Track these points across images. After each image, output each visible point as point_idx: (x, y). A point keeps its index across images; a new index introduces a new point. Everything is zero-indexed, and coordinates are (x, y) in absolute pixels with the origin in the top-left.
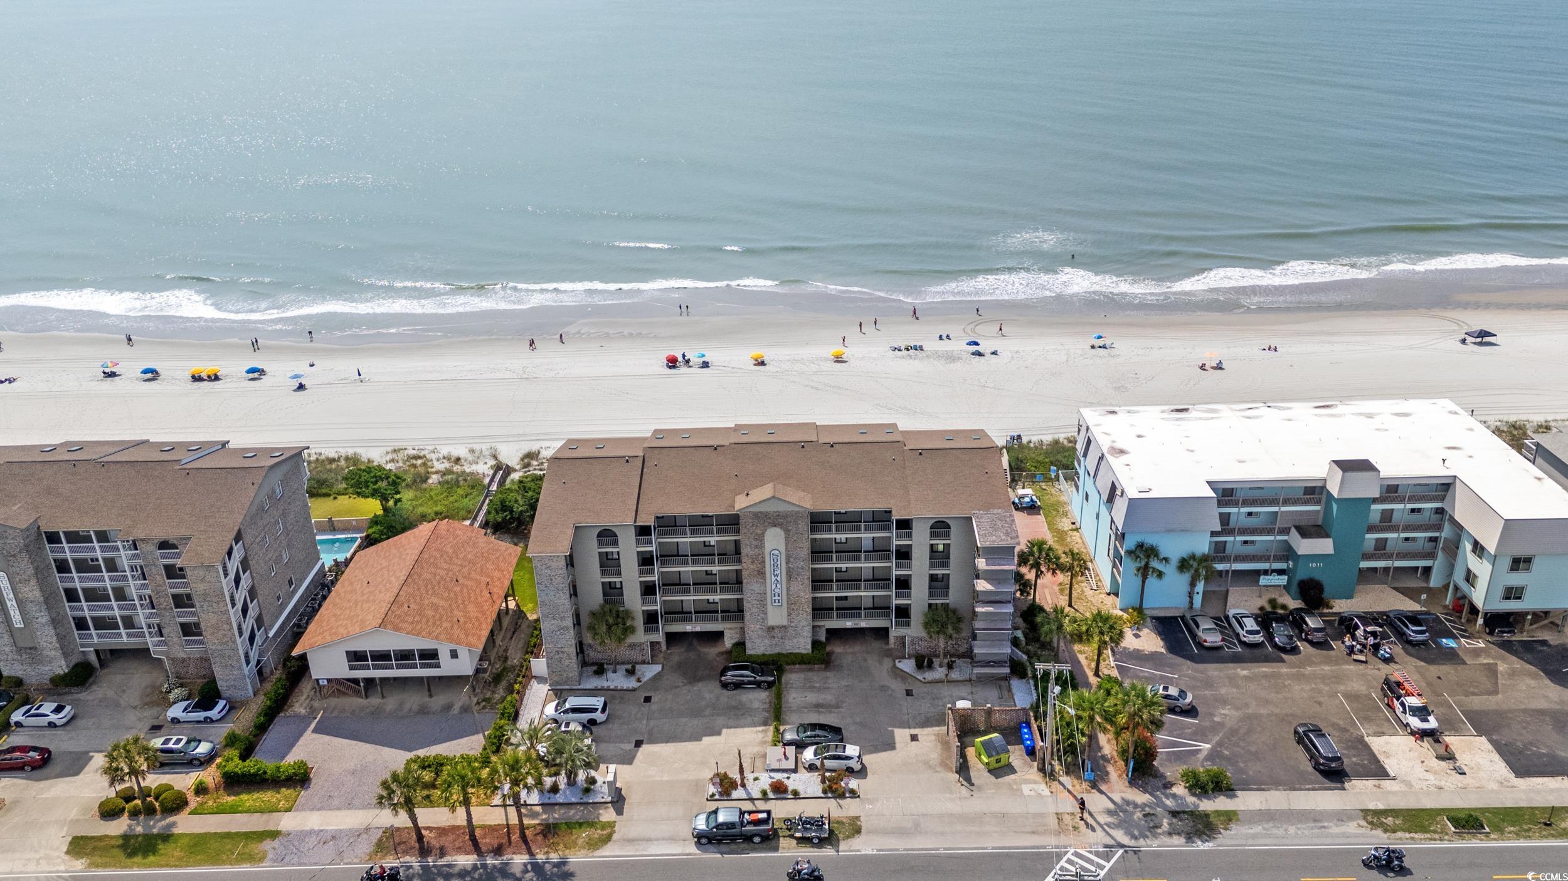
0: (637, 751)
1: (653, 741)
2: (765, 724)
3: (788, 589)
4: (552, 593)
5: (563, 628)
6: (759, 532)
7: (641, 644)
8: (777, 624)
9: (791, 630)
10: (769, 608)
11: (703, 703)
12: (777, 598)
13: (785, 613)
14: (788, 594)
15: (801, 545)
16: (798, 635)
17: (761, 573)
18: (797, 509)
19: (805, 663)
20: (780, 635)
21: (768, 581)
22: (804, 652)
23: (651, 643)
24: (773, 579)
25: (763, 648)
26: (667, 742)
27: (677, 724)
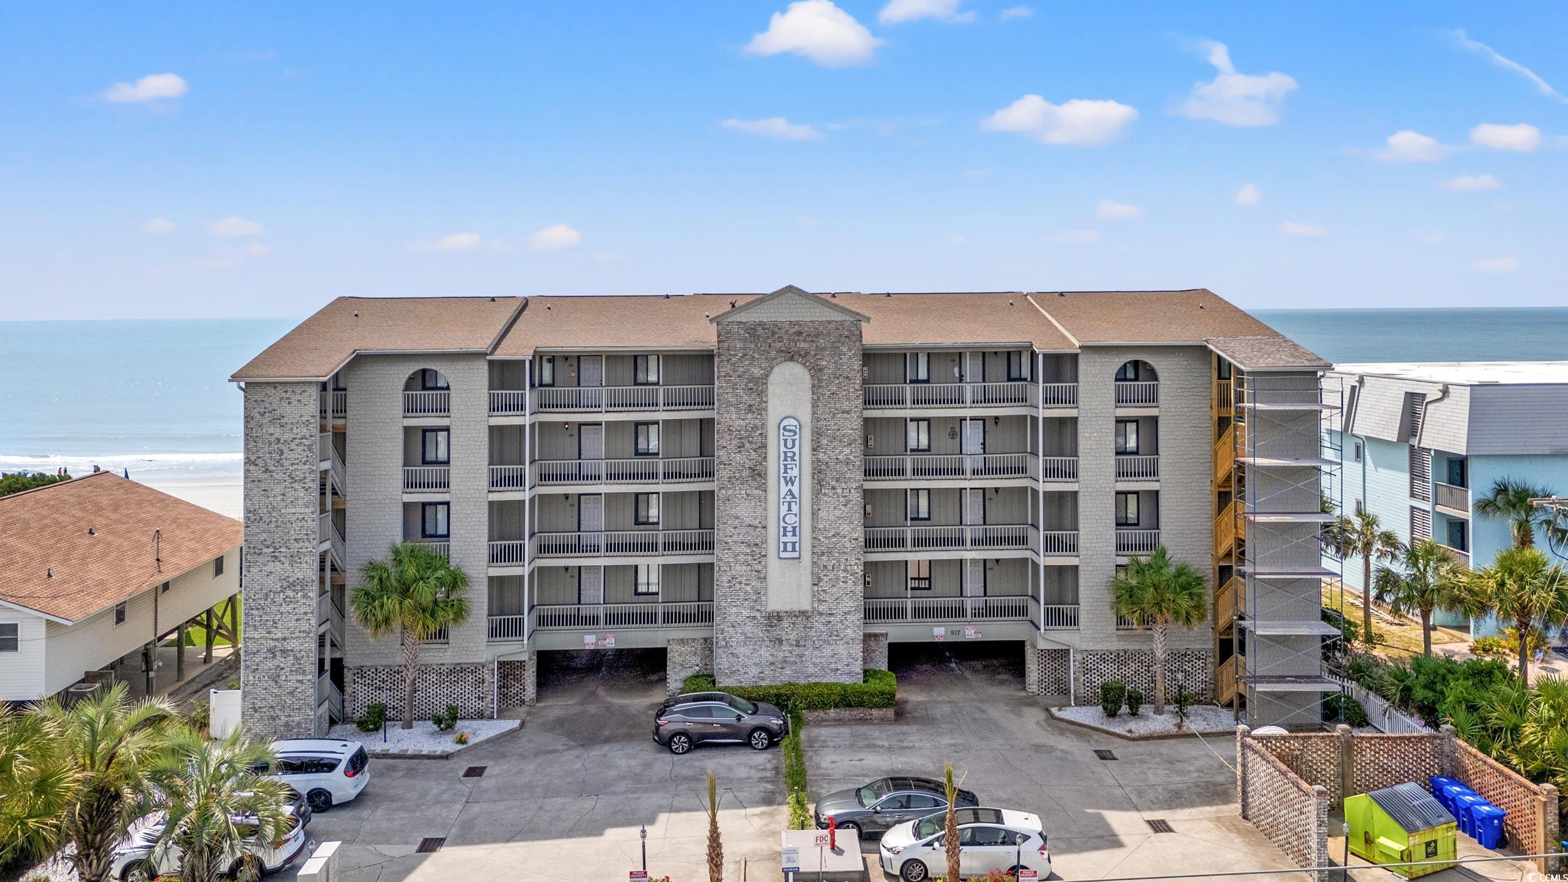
0: (421, 861)
1: (468, 836)
2: (768, 800)
3: (814, 514)
4: (278, 489)
5: (292, 585)
6: (757, 372)
7: (476, 668)
8: (788, 608)
9: (818, 623)
10: (772, 561)
11: (613, 773)
12: (789, 538)
13: (806, 579)
14: (814, 529)
15: (846, 405)
16: (834, 635)
17: (758, 474)
18: (838, 317)
19: (849, 705)
20: (793, 636)
21: (772, 496)
22: (847, 680)
23: (502, 665)
24: (784, 489)
25: (754, 671)
26: (508, 841)
27: (540, 808)
